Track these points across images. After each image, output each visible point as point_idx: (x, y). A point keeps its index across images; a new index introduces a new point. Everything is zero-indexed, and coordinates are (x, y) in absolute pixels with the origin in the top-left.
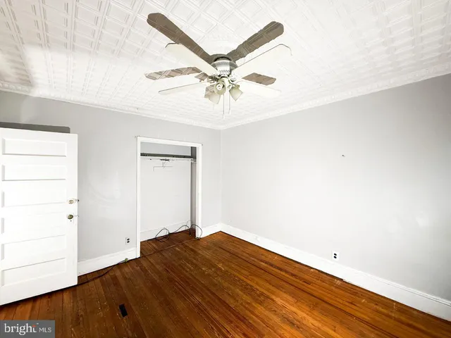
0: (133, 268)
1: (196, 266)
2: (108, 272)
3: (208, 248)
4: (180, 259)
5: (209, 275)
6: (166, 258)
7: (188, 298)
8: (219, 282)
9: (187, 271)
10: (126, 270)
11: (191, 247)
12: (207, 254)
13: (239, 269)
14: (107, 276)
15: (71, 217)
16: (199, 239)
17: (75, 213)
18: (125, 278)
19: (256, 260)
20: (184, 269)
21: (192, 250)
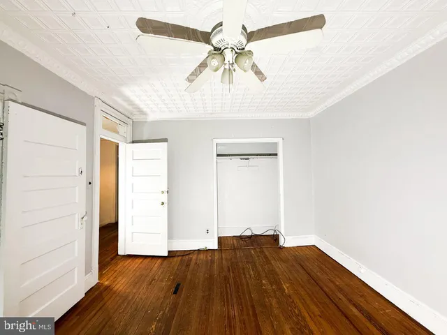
0: (206, 257)
1: (259, 275)
2: (189, 254)
3: (285, 261)
4: (248, 262)
5: (265, 291)
6: (236, 258)
7: (228, 305)
8: (271, 304)
9: (245, 277)
10: (202, 256)
11: (267, 253)
12: (279, 267)
13: (308, 301)
14: (187, 257)
15: (163, 204)
16: (282, 248)
17: (165, 201)
18: (196, 263)
19: (344, 299)
20: (244, 274)
21: (266, 257)
